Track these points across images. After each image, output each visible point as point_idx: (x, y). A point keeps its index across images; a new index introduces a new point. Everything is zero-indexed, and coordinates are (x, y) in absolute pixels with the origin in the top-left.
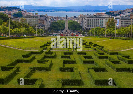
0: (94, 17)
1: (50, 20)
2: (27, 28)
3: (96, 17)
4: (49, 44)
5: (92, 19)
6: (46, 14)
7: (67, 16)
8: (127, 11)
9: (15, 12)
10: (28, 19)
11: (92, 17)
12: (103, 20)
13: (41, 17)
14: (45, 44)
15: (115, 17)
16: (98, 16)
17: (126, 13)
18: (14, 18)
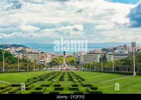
1: (50, 56)
3: (91, 53)
8: (120, 48)
9: (20, 49)
10: (30, 55)
12: (97, 55)
13: (42, 54)
15: (109, 53)
16: (93, 52)
17: (120, 49)
18: (17, 54)
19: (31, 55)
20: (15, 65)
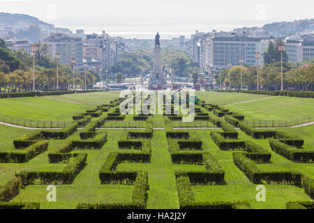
0: (231, 39)
1: (113, 47)
2: (48, 70)
3: (237, 39)
4: (98, 112)
5: (224, 42)
6: (104, 32)
7: (158, 36)
9: (22, 25)
10: (54, 44)
11: (226, 39)
12: (254, 45)
13: (89, 40)
14: (88, 111)
18: (18, 43)
19: (58, 45)
20: (20, 75)
